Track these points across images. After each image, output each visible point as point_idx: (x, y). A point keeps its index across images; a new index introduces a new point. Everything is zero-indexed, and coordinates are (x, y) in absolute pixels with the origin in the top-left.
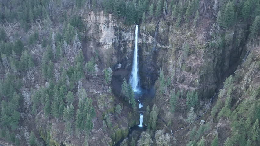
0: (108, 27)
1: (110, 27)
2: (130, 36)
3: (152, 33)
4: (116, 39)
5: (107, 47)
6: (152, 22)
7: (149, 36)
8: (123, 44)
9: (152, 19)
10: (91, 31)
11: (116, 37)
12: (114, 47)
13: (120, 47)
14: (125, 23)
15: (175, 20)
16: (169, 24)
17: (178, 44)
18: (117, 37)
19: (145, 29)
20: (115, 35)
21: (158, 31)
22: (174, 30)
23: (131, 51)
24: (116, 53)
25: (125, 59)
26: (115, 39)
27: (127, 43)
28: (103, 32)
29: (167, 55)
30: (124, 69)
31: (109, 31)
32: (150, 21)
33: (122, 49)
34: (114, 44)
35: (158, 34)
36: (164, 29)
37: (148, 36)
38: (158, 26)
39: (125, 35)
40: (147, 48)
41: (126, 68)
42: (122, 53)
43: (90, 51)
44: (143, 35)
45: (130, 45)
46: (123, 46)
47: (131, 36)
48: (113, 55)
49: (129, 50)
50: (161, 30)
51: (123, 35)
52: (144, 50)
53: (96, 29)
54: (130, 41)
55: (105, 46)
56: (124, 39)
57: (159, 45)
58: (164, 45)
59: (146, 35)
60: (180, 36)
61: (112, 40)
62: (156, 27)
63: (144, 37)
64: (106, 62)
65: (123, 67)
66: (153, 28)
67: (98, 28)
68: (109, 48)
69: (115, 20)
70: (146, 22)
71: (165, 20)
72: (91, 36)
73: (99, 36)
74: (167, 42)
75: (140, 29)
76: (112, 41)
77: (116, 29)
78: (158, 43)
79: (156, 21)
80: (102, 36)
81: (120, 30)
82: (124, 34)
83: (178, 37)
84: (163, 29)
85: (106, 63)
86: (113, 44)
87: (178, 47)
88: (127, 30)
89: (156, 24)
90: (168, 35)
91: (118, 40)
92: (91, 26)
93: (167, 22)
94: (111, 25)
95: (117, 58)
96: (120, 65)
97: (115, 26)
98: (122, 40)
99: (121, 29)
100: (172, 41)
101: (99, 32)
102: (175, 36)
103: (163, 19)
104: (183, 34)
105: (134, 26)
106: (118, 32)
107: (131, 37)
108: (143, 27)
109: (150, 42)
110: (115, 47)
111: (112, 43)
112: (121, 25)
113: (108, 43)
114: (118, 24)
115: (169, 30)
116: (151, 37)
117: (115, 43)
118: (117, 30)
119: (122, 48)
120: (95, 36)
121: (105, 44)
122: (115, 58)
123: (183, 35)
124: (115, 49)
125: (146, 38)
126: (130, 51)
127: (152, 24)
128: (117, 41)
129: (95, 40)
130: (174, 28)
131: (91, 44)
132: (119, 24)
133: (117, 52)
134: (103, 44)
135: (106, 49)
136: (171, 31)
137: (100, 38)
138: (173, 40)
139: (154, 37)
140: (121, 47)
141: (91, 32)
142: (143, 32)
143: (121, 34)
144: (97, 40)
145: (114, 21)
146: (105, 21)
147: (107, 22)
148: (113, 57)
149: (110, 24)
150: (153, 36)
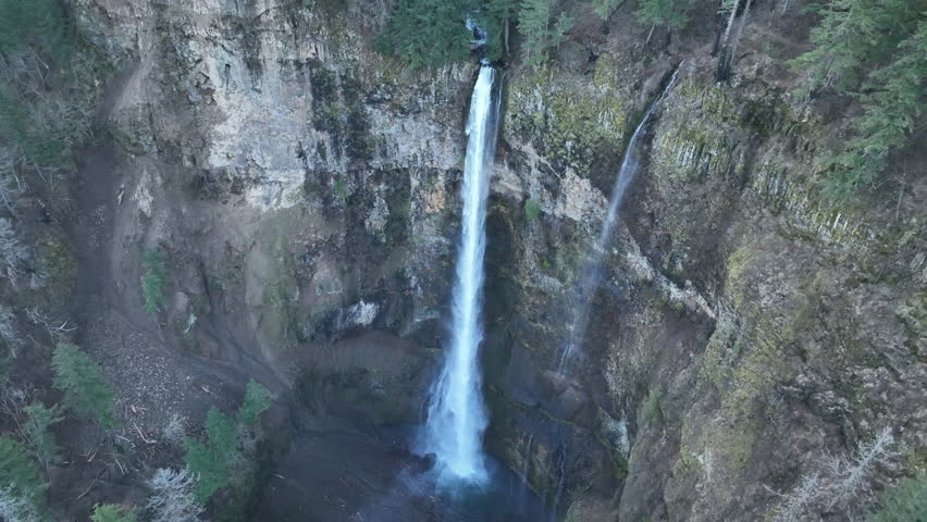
0: (254, 66)
1: (272, 70)
2: (433, 143)
3: (597, 161)
4: (330, 157)
5: (267, 200)
6: (605, 69)
7: (569, 173)
8: (382, 187)
9: (613, 41)
10: (138, 84)
11: (324, 137)
12: (318, 204)
13: (359, 201)
14: (384, 46)
15: (833, 104)
16: (759, 122)
17: (813, 348)
18: (335, 143)
19: (539, 117)
20: (319, 126)
21: (645, 159)
22: (797, 201)
23: (440, 243)
24: (331, 242)
25: (401, 278)
26: (321, 148)
27: (415, 183)
28: (221, 101)
29: (682, 376)
30: (394, 332)
31: (267, 100)
32: (593, 58)
33: (376, 220)
34: (317, 184)
35: (642, 183)
36: (699, 154)
37: (562, 171)
38: (654, 120)
39: (393, 130)
40: (553, 250)
41: (408, 330)
42: (376, 243)
43: (128, 229)
44: (525, 156)
45: (436, 201)
46: (380, 202)
47: (442, 140)
48: (314, 253)
49: (427, 235)
50: (673, 154)
51: (375, 132)
52: (529, 252)
53: (169, 78)
54: (434, 173)
55: (254, 195)
56: (384, 154)
57: (639, 264)
58: (681, 286)
59: (543, 160)
60: (852, 283)
61: (301, 154)
62: (634, 117)
63: (535, 171)
64: (258, 301)
65: (389, 322)
66: (609, 126)
67: (181, 63)
68: (285, 204)
69: (308, 15)
70: (554, 55)
71: (724, 74)
72: (134, 124)
73: (195, 124)
74: (706, 270)
75: (504, 107)
76: (299, 162)
77: (321, 88)
78: (633, 242)
79: (639, 65)
80: (219, 128)
81: (350, 96)
82: (380, 122)
83: (826, 279)
84: (689, 155)
85: (259, 307)
86: (308, 187)
87: (801, 379)
88: (403, 100)
89: (638, 87)
90: (726, 216)
91: (345, 159)
92: (136, 46)
93: (738, 101)
94: (276, 57)
95: (343, 272)
96: (366, 312)
97: (313, 63)
98: (377, 162)
99: (358, 85)
100: (756, 296)
101: (194, 96)
102: (791, 266)
103: (714, 62)
104: (883, 278)
105: (461, 75)
106: (340, 104)
107: (436, 153)
108: (531, 100)
109: (577, 218)
110: (327, 201)
111: (302, 173)
112: (356, 54)
113: (272, 176)
114: (333, 47)
115: (745, 179)
116: (585, 183)
117: (323, 176)
118: (330, 90)
119: (375, 214)
120: (170, 128)
121: (256, 182)
122: (324, 272)
123: (885, 290)
124: (329, 213)
125: (549, 180)
126: (434, 240)
127: (605, 88)
128: (338, 165)
129: (169, 152)
130: (802, 179)
131: (145, 179)
132: (344, 48)
133: (343, 235)
134: (238, 180)
135: (265, 208)
136: (766, 198)
137: (205, 143)
138: (763, 289)
139: (608, 193)
140: (371, 205)
141: (134, 96)
142: (525, 132)
143: (359, 124)
144: (187, 152)
145: (295, 22)
146: (225, 18)
147: (239, 28)
148: (313, 269)
149: (271, 48)
150: (604, 186)
